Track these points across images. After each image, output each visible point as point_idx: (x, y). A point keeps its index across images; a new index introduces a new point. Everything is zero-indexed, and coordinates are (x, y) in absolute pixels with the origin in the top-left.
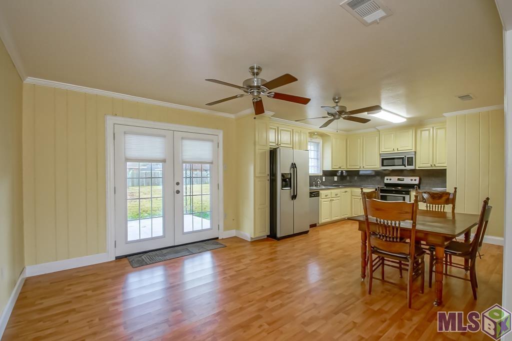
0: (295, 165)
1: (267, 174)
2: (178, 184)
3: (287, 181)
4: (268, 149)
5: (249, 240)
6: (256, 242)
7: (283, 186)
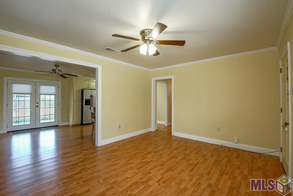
0: (92, 96)
1: (80, 99)
2: (37, 103)
3: (88, 102)
4: (80, 89)
5: (71, 125)
6: (74, 126)
7: (86, 105)
